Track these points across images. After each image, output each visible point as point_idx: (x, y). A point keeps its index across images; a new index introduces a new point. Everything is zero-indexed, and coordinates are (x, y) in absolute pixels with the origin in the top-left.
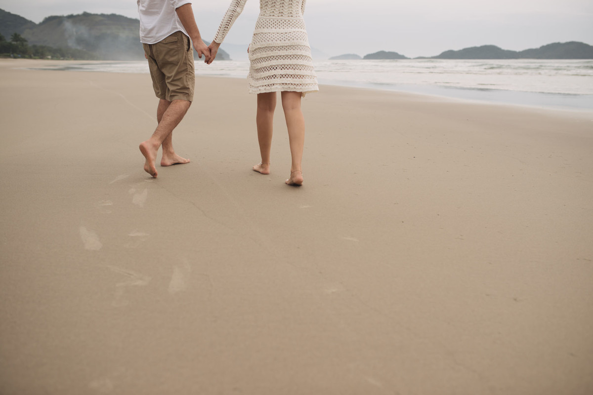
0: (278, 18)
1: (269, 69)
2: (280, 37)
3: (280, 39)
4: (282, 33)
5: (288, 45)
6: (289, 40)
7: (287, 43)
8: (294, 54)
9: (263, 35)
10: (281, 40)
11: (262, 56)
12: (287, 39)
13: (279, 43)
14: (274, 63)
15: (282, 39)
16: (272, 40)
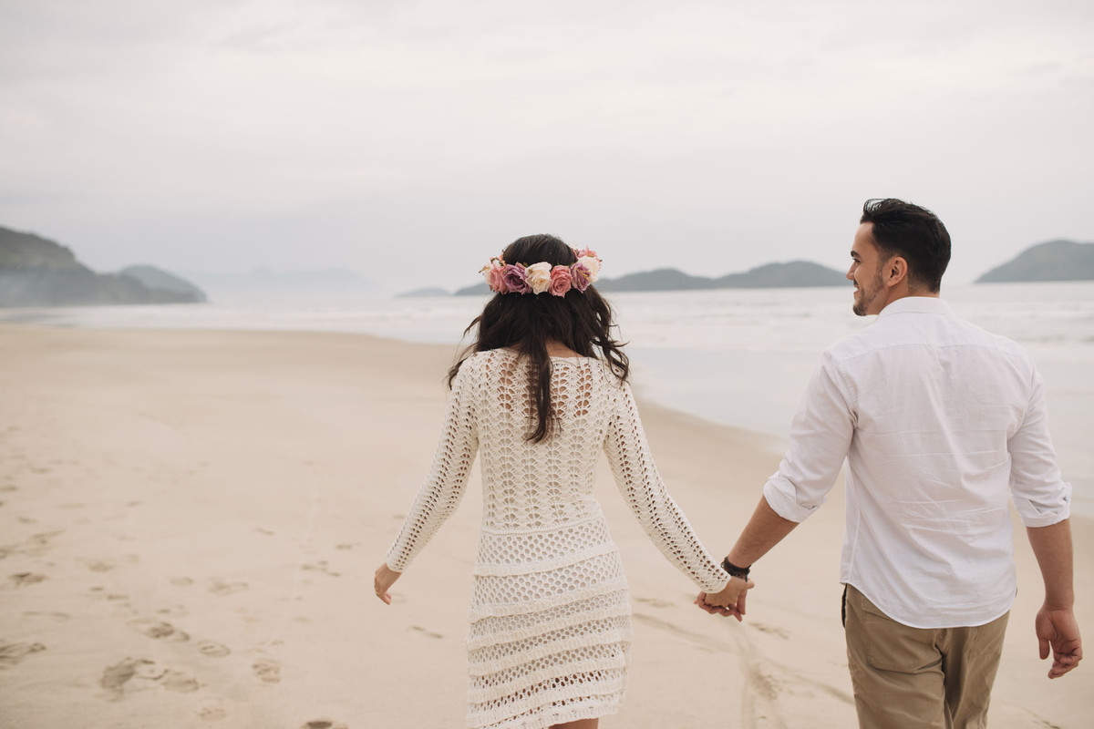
0: (529, 530)
1: (511, 676)
2: (547, 585)
3: (546, 590)
4: (549, 572)
5: (569, 602)
6: (572, 588)
7: (569, 596)
8: (588, 620)
9: (497, 581)
10: (549, 593)
11: (501, 641)
12: (565, 585)
13: (546, 602)
14: (538, 652)
15: (553, 588)
16: (526, 597)
